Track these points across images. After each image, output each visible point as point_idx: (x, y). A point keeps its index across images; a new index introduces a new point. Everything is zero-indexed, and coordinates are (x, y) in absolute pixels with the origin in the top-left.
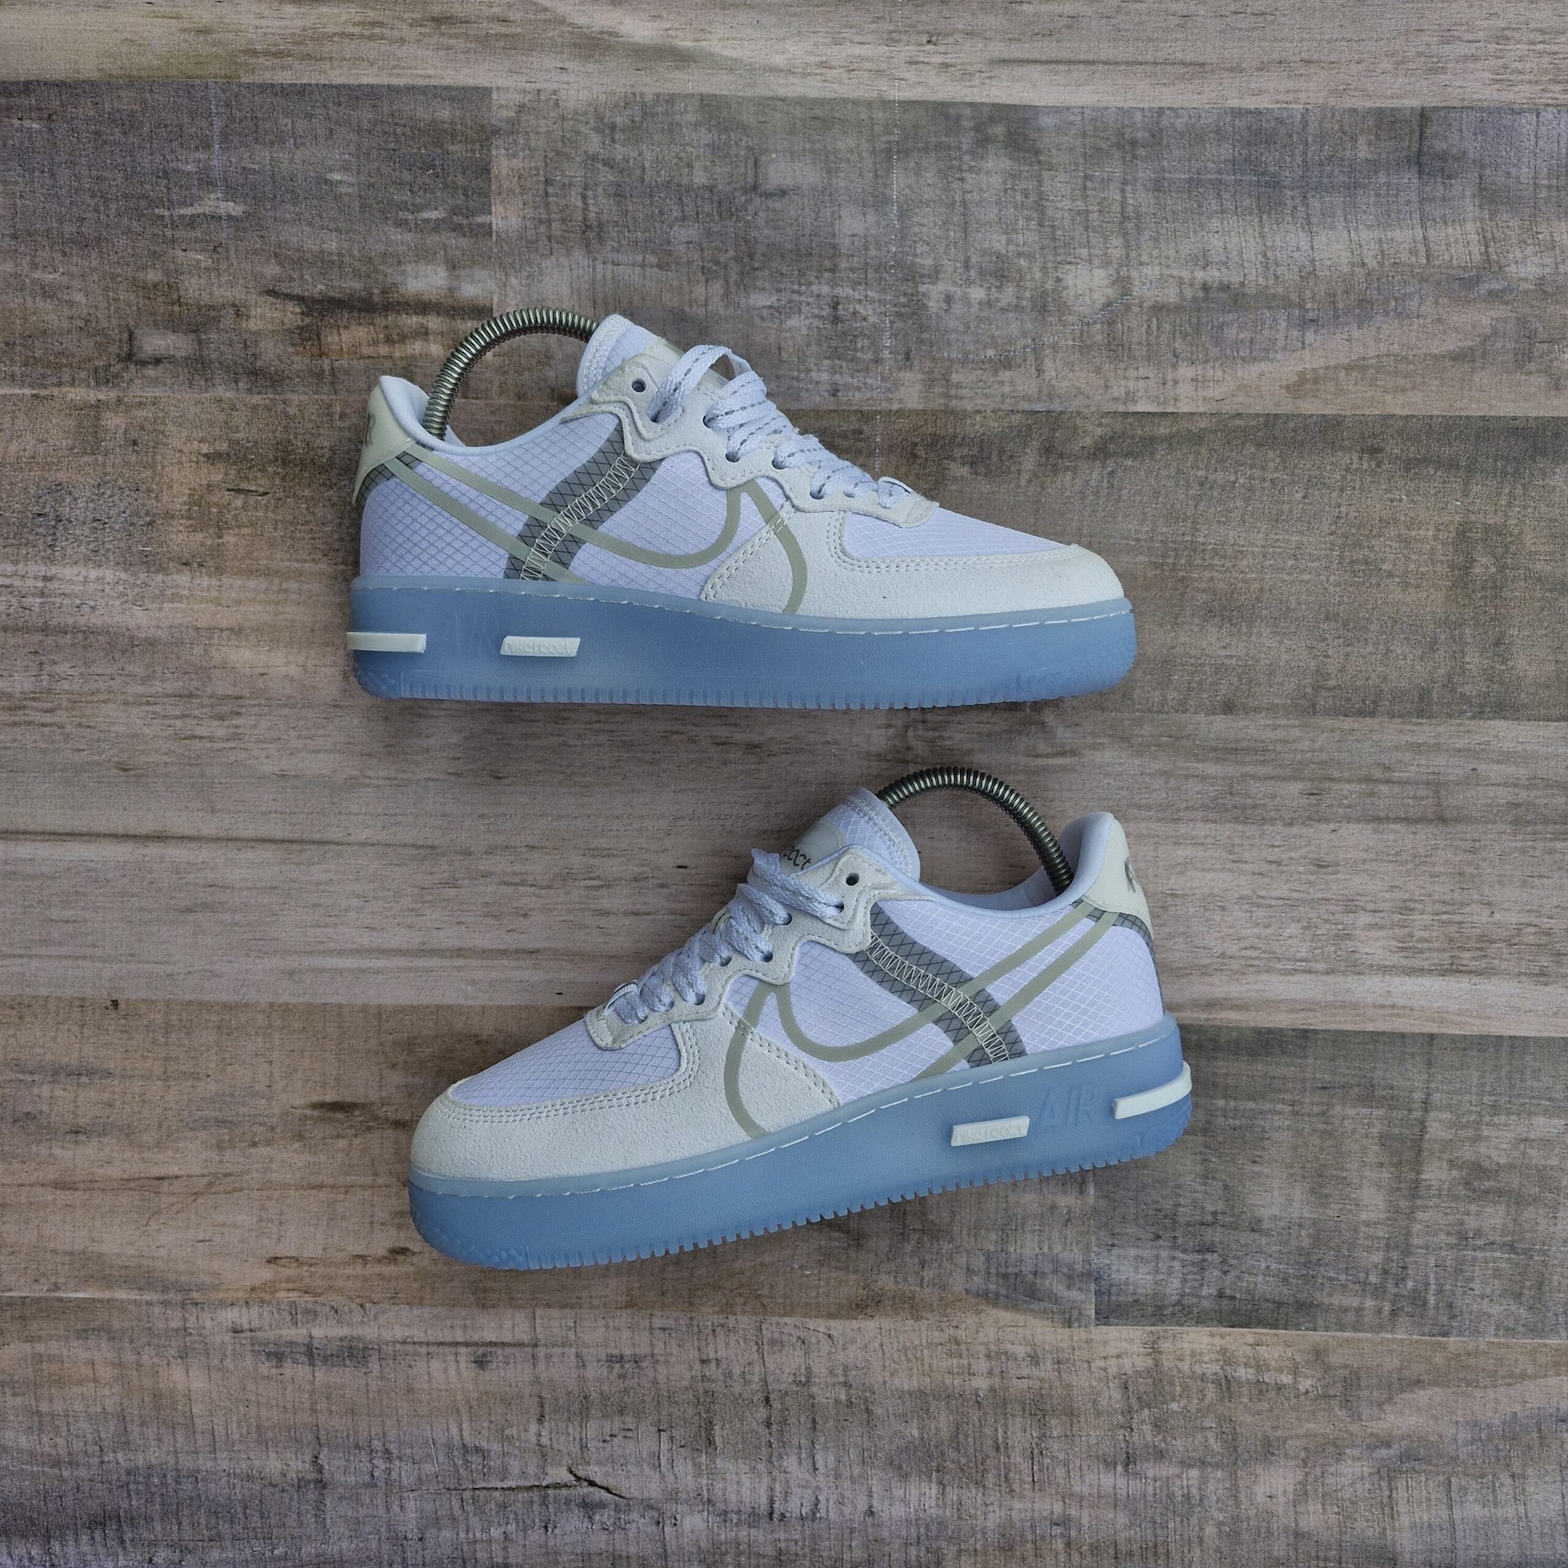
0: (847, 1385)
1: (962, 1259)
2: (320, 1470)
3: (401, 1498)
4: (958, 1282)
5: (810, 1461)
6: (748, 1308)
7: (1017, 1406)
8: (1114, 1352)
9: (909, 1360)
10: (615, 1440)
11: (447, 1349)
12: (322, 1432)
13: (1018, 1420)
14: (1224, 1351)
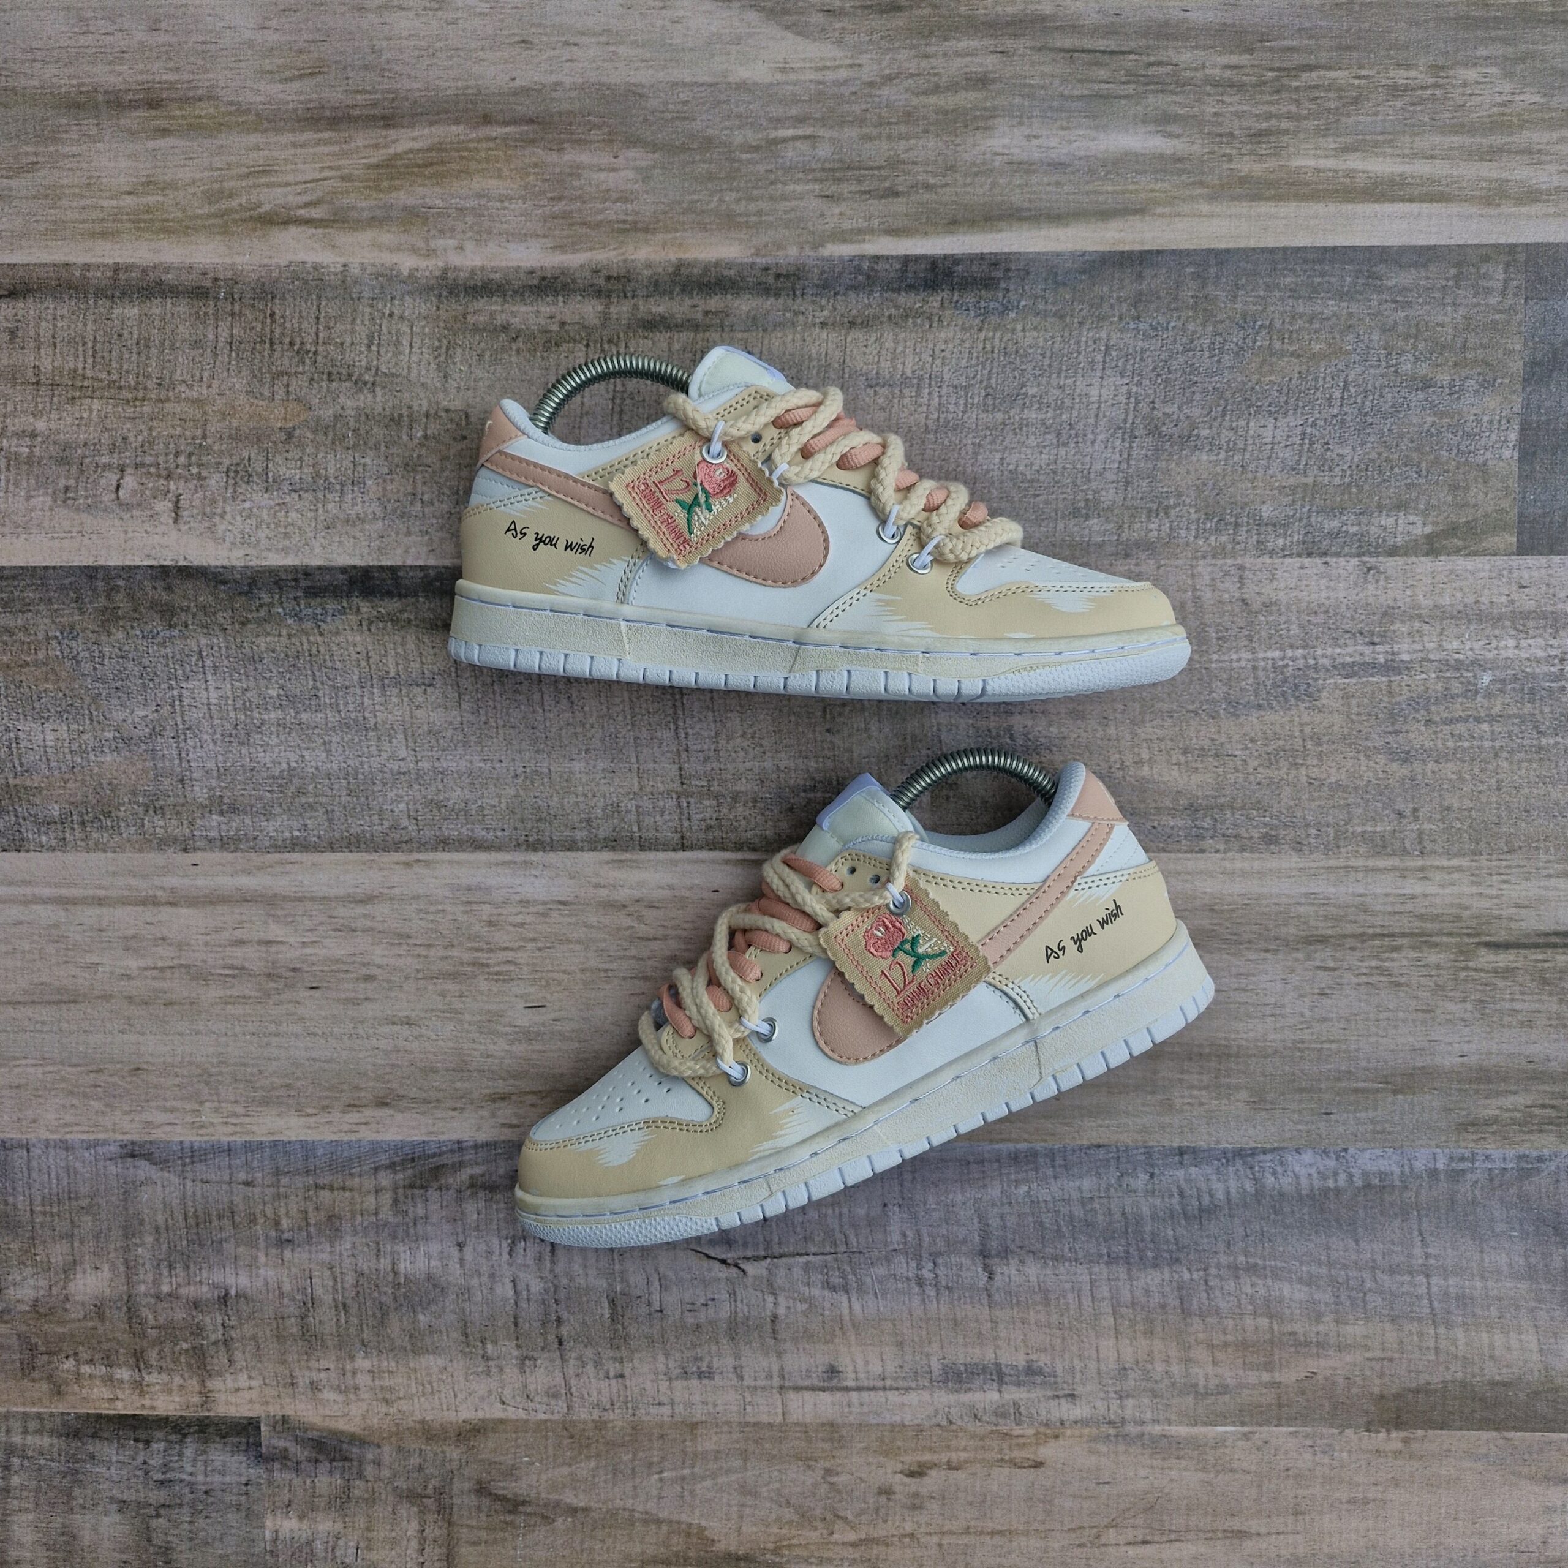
0: (486, 1358)
1: (386, 1473)
2: (986, 1267)
3: (905, 1243)
4: (388, 1453)
5: (519, 1288)
6: (581, 1426)
7: (330, 1343)
8: (240, 1394)
9: (430, 1383)
10: (703, 1301)
11: (866, 1384)
12: (985, 1301)
13: (327, 1331)
14: (142, 1394)
